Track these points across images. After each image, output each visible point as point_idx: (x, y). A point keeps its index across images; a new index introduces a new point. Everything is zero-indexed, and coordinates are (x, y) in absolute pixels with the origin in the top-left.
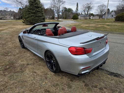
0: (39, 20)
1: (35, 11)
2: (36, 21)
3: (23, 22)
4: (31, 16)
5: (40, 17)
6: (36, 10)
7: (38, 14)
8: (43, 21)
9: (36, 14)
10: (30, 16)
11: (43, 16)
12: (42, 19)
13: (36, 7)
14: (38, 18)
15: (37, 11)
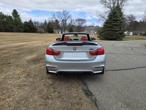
0: (114, 35)
1: (112, 25)
2: (111, 36)
3: (98, 37)
4: (107, 31)
5: (117, 31)
6: (113, 23)
7: (115, 28)
8: (120, 36)
9: (113, 28)
10: (105, 31)
11: (120, 30)
12: (118, 34)
13: (114, 20)
14: (113, 33)
15: (114, 25)
